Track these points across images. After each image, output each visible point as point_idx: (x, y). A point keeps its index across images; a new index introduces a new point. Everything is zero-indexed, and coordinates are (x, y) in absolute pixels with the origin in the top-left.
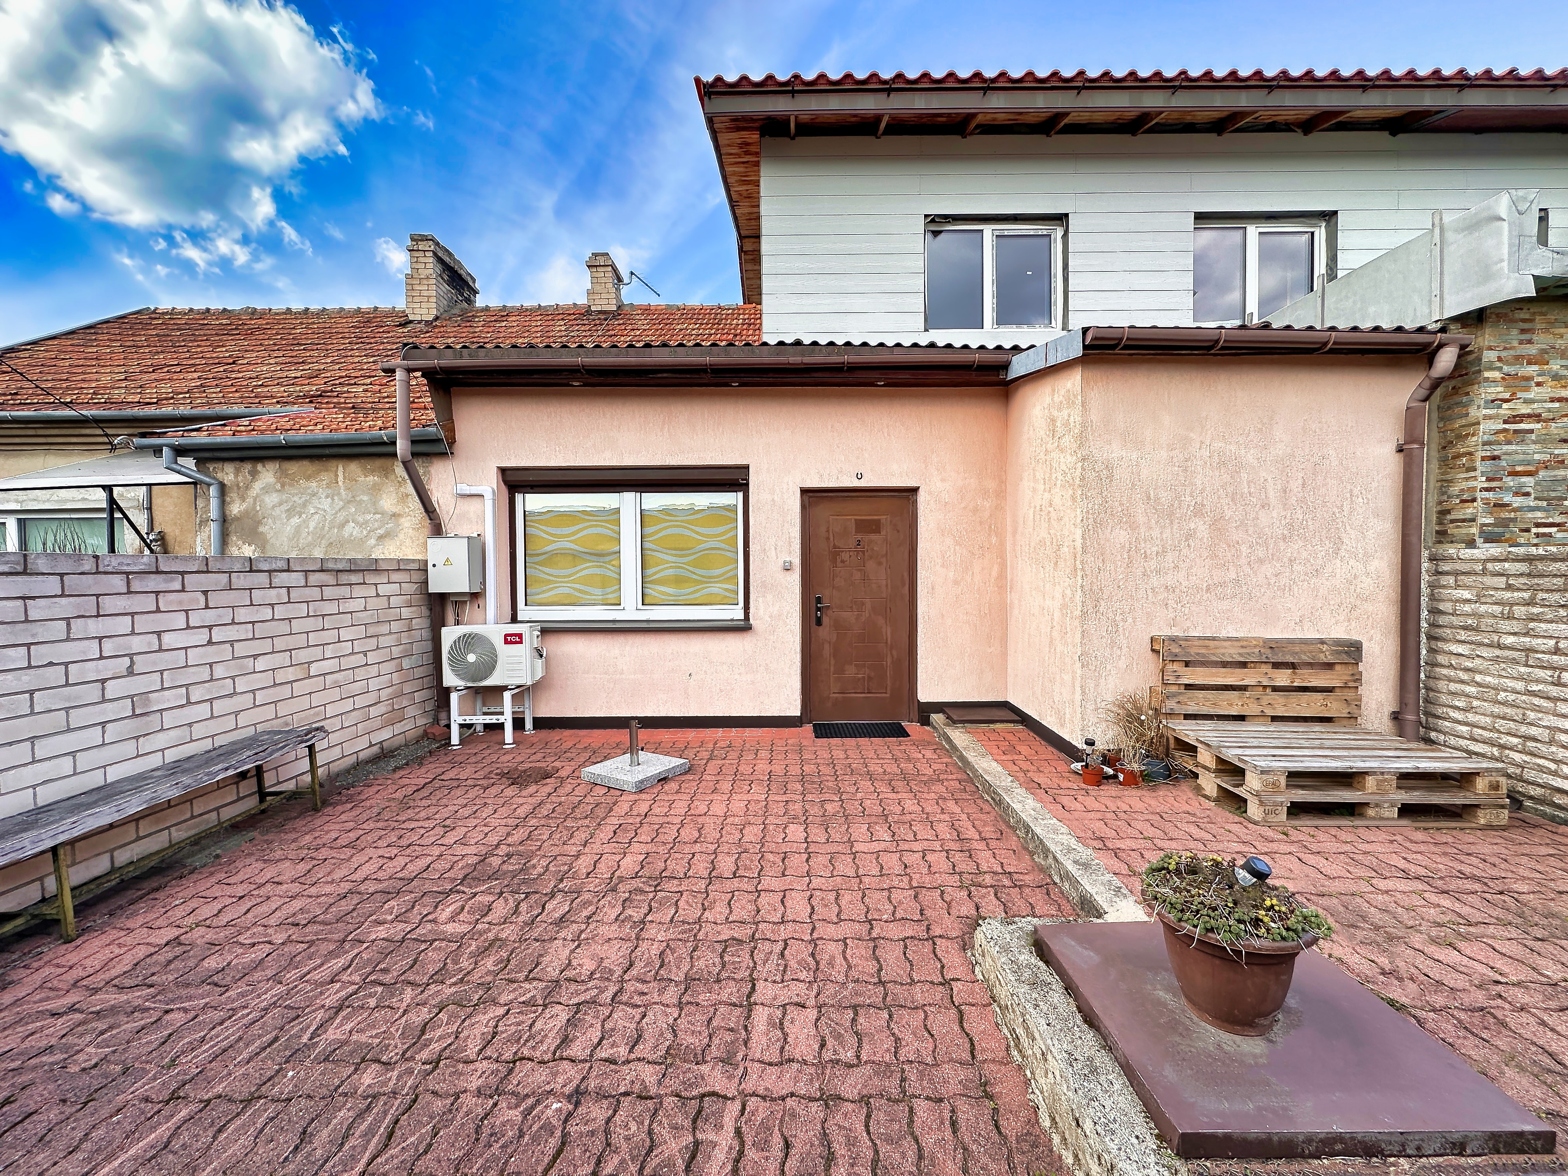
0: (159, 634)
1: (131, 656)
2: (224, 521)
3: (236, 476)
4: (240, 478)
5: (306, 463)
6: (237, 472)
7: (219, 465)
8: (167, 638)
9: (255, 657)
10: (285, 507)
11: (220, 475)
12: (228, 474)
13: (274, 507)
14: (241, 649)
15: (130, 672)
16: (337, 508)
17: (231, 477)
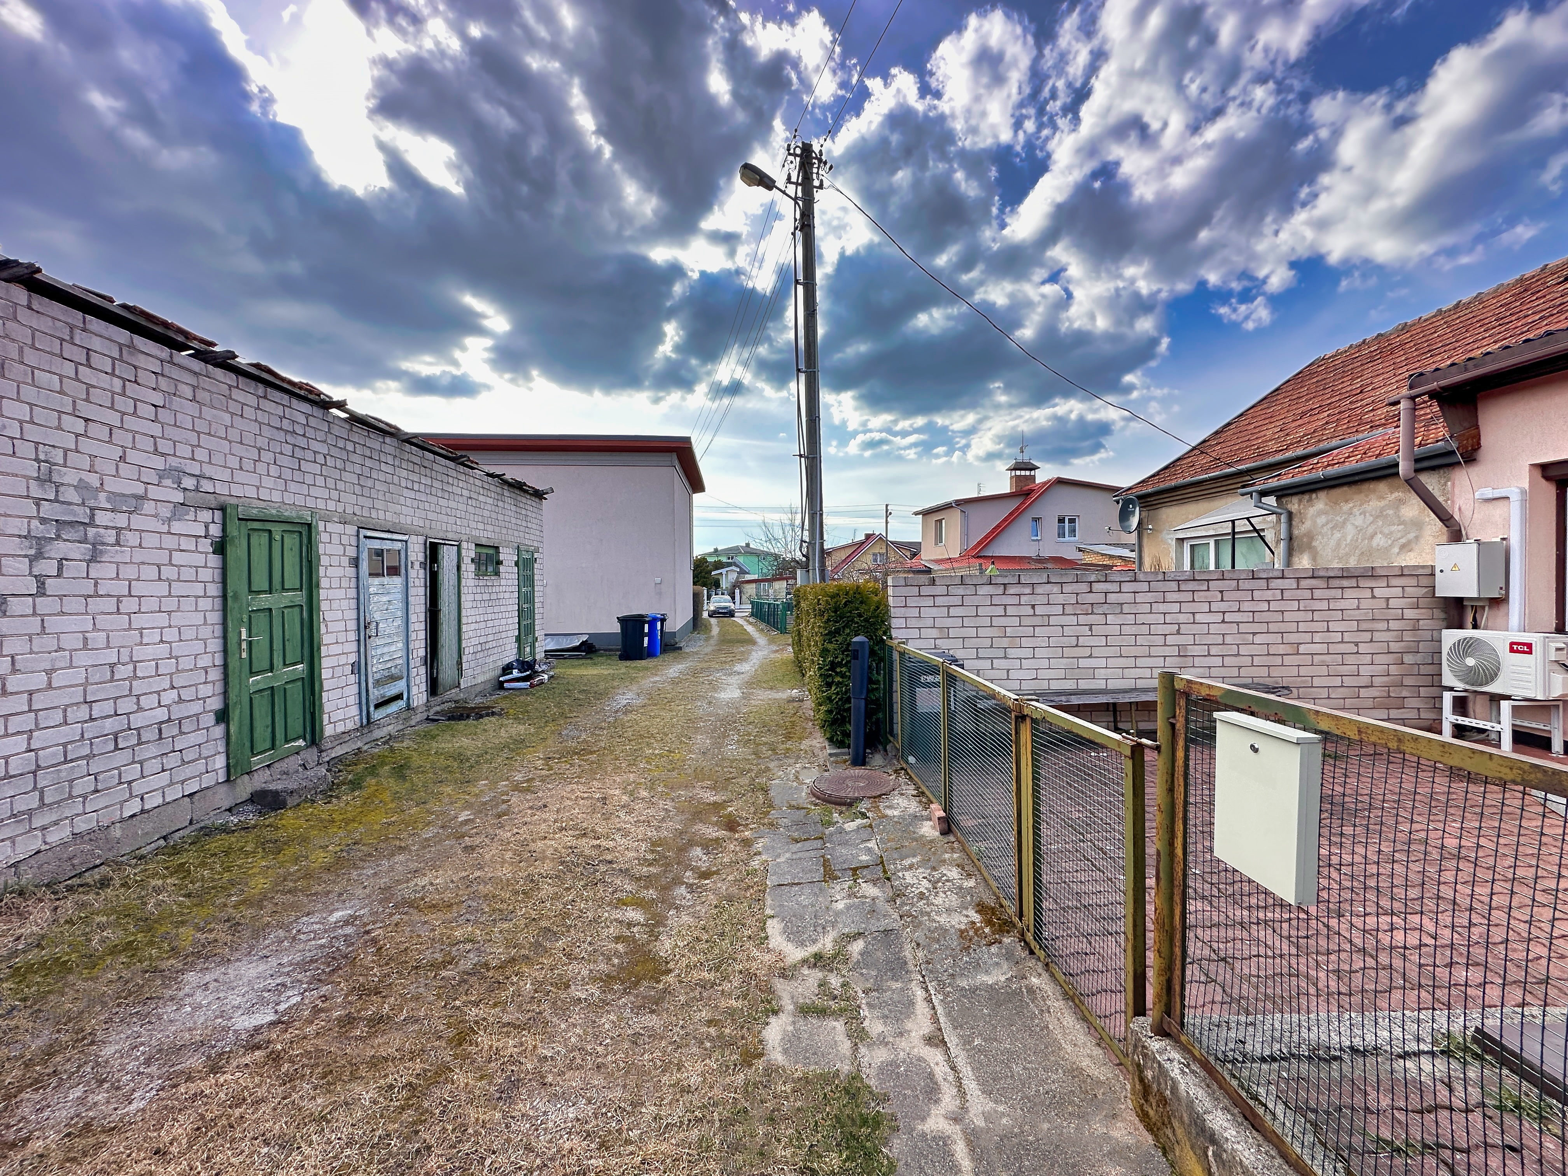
0: (1193, 613)
1: (1179, 624)
2: (1291, 539)
3: (1299, 505)
4: (1301, 506)
5: (1345, 488)
6: (1300, 501)
7: (1289, 499)
8: (1198, 617)
9: (1254, 634)
11: (1289, 506)
12: (1294, 504)
14: (1243, 628)
15: (1178, 632)
17: (1296, 506)
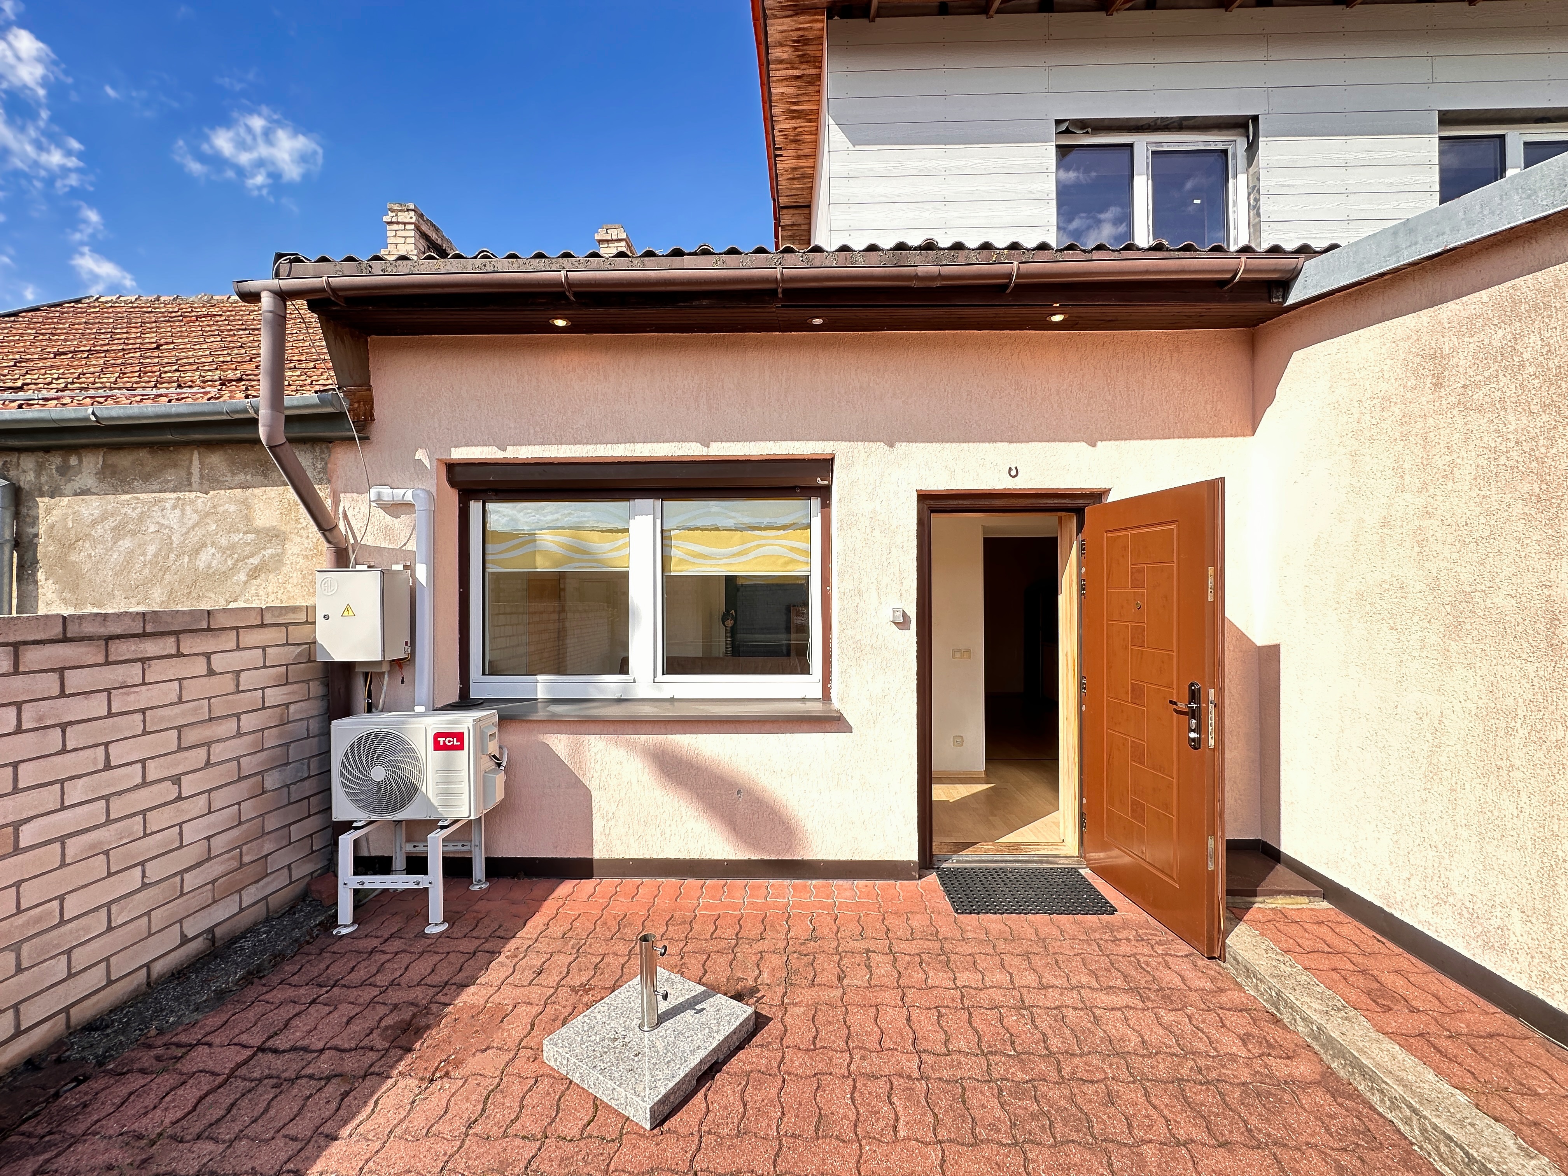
2: (17, 543)
3: (38, 475)
4: (44, 479)
7: (13, 458)
10: (111, 523)
11: (13, 474)
12: (26, 471)
13: (94, 523)
16: (190, 523)
